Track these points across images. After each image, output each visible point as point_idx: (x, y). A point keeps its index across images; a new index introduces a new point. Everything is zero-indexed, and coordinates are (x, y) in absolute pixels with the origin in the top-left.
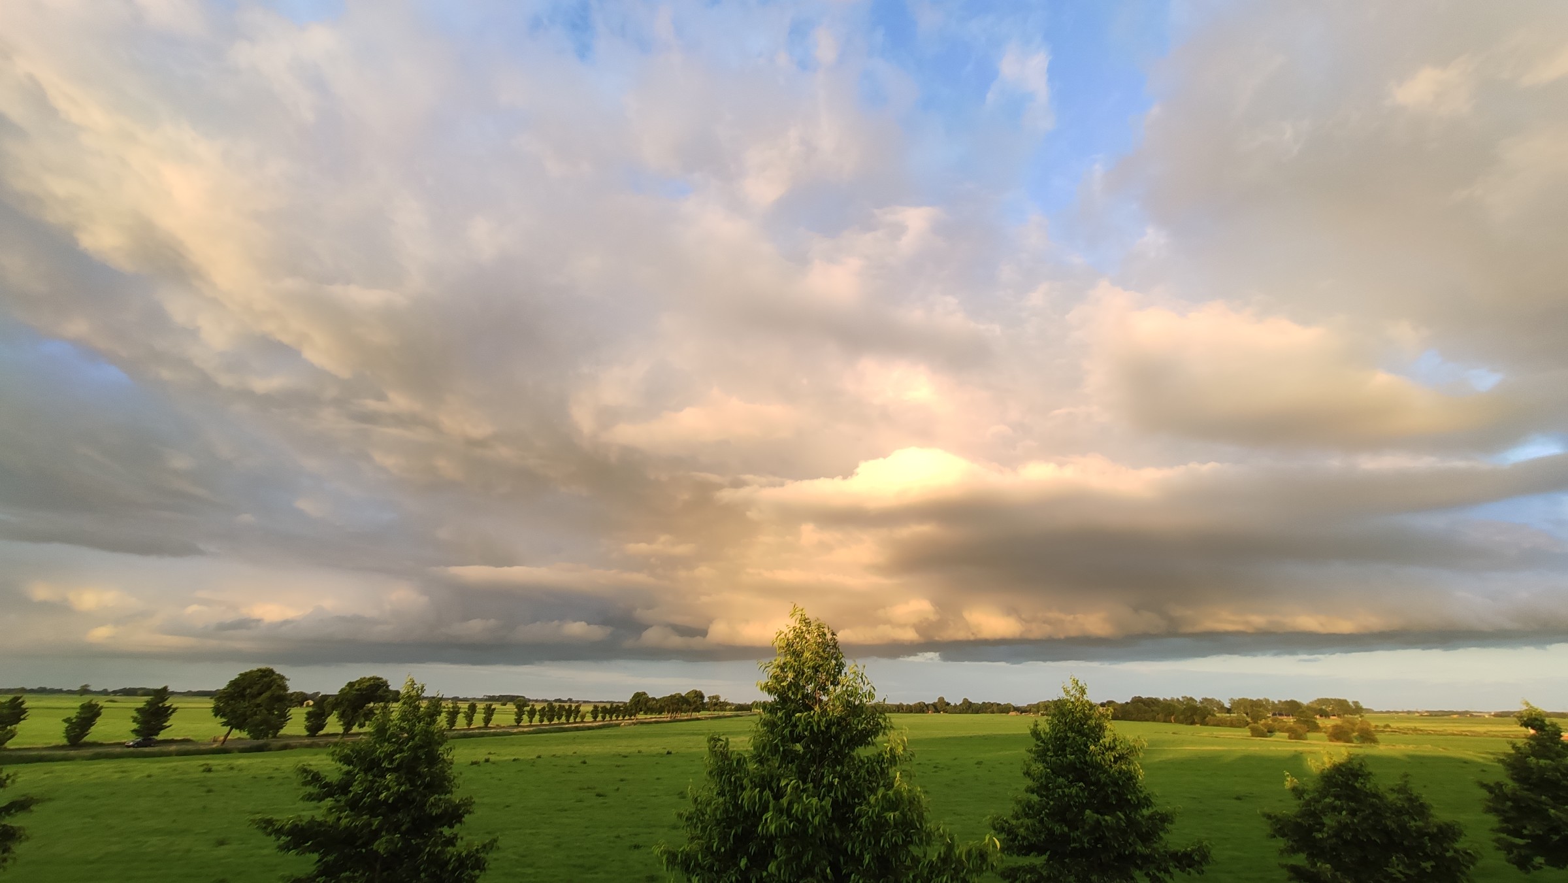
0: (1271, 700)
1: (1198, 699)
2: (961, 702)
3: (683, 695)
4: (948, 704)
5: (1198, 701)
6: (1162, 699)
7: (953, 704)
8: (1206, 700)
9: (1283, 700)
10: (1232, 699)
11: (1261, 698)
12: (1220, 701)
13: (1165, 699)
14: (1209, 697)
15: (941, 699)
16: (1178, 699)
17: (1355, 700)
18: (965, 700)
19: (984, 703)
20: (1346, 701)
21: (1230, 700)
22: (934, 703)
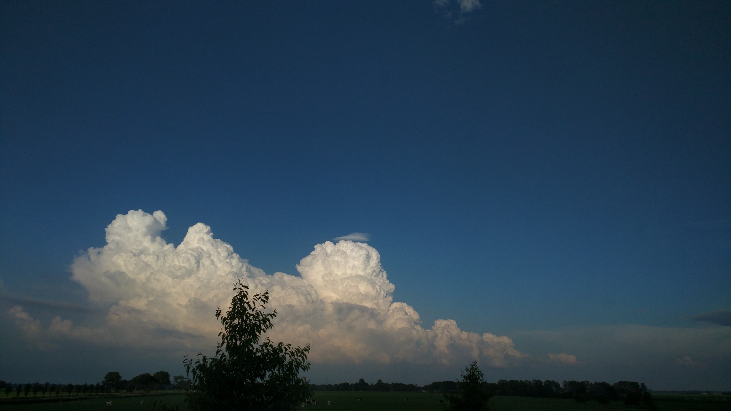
0: (590, 382)
1: (543, 381)
2: (377, 383)
3: (152, 375)
4: (366, 384)
5: (543, 382)
6: (519, 381)
7: (370, 384)
8: (547, 381)
9: (598, 382)
10: (565, 381)
11: (584, 381)
12: (557, 382)
13: (521, 381)
14: (551, 379)
15: (362, 380)
16: (530, 382)
17: (643, 383)
18: (380, 381)
19: (393, 384)
20: (637, 383)
21: (564, 382)
22: (356, 384)
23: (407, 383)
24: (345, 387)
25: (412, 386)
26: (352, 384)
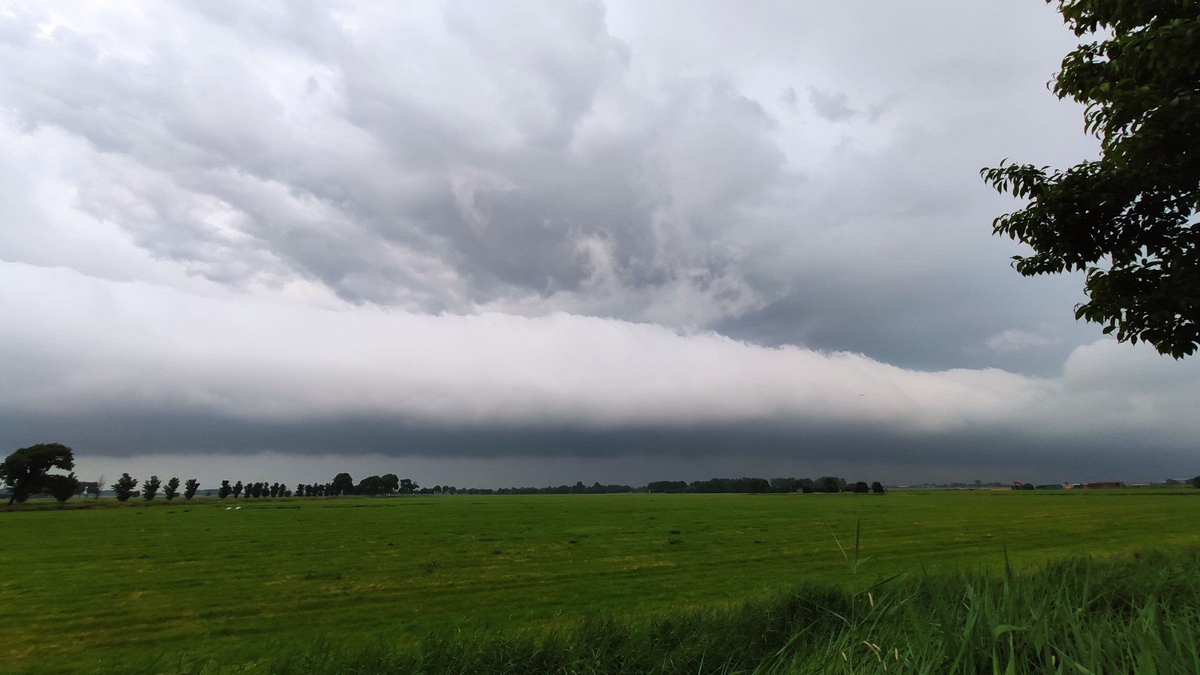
2: (593, 485)
3: (381, 478)
4: (584, 487)
7: (587, 486)
15: (580, 483)
17: (842, 478)
18: (597, 484)
19: (609, 486)
20: (837, 479)
22: (574, 486)
23: (622, 484)
24: (564, 490)
25: (628, 486)
26: (569, 487)
